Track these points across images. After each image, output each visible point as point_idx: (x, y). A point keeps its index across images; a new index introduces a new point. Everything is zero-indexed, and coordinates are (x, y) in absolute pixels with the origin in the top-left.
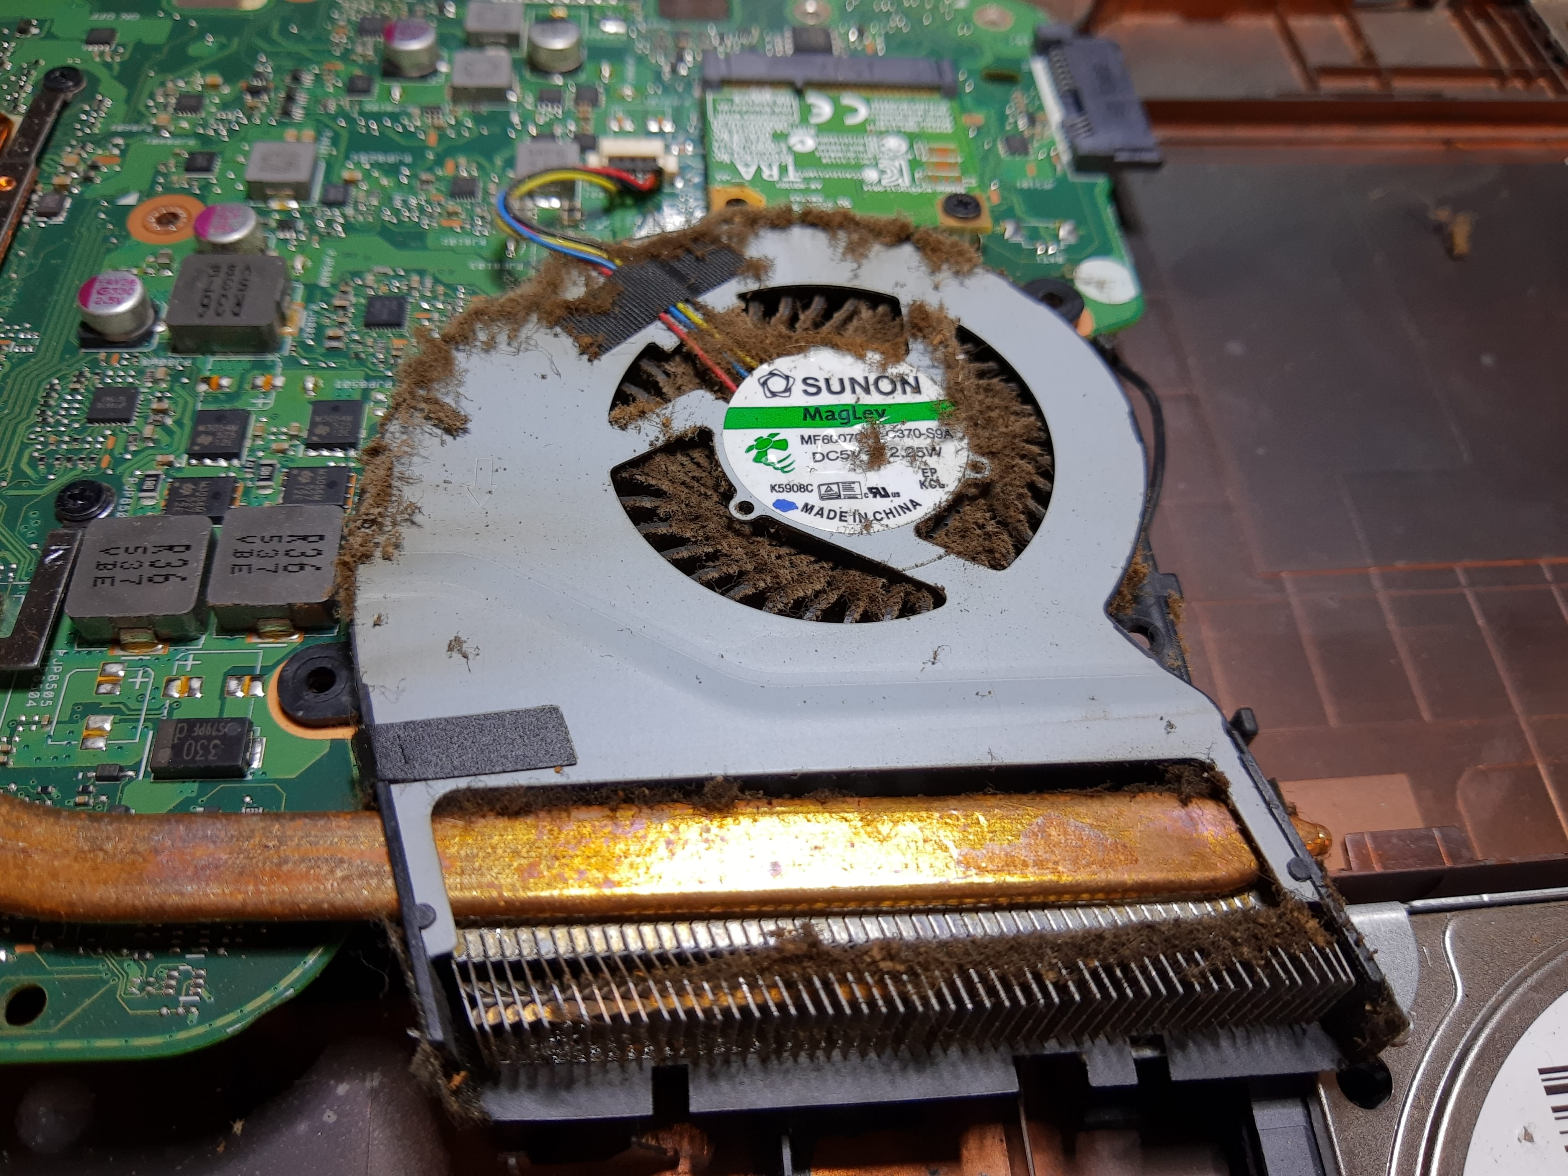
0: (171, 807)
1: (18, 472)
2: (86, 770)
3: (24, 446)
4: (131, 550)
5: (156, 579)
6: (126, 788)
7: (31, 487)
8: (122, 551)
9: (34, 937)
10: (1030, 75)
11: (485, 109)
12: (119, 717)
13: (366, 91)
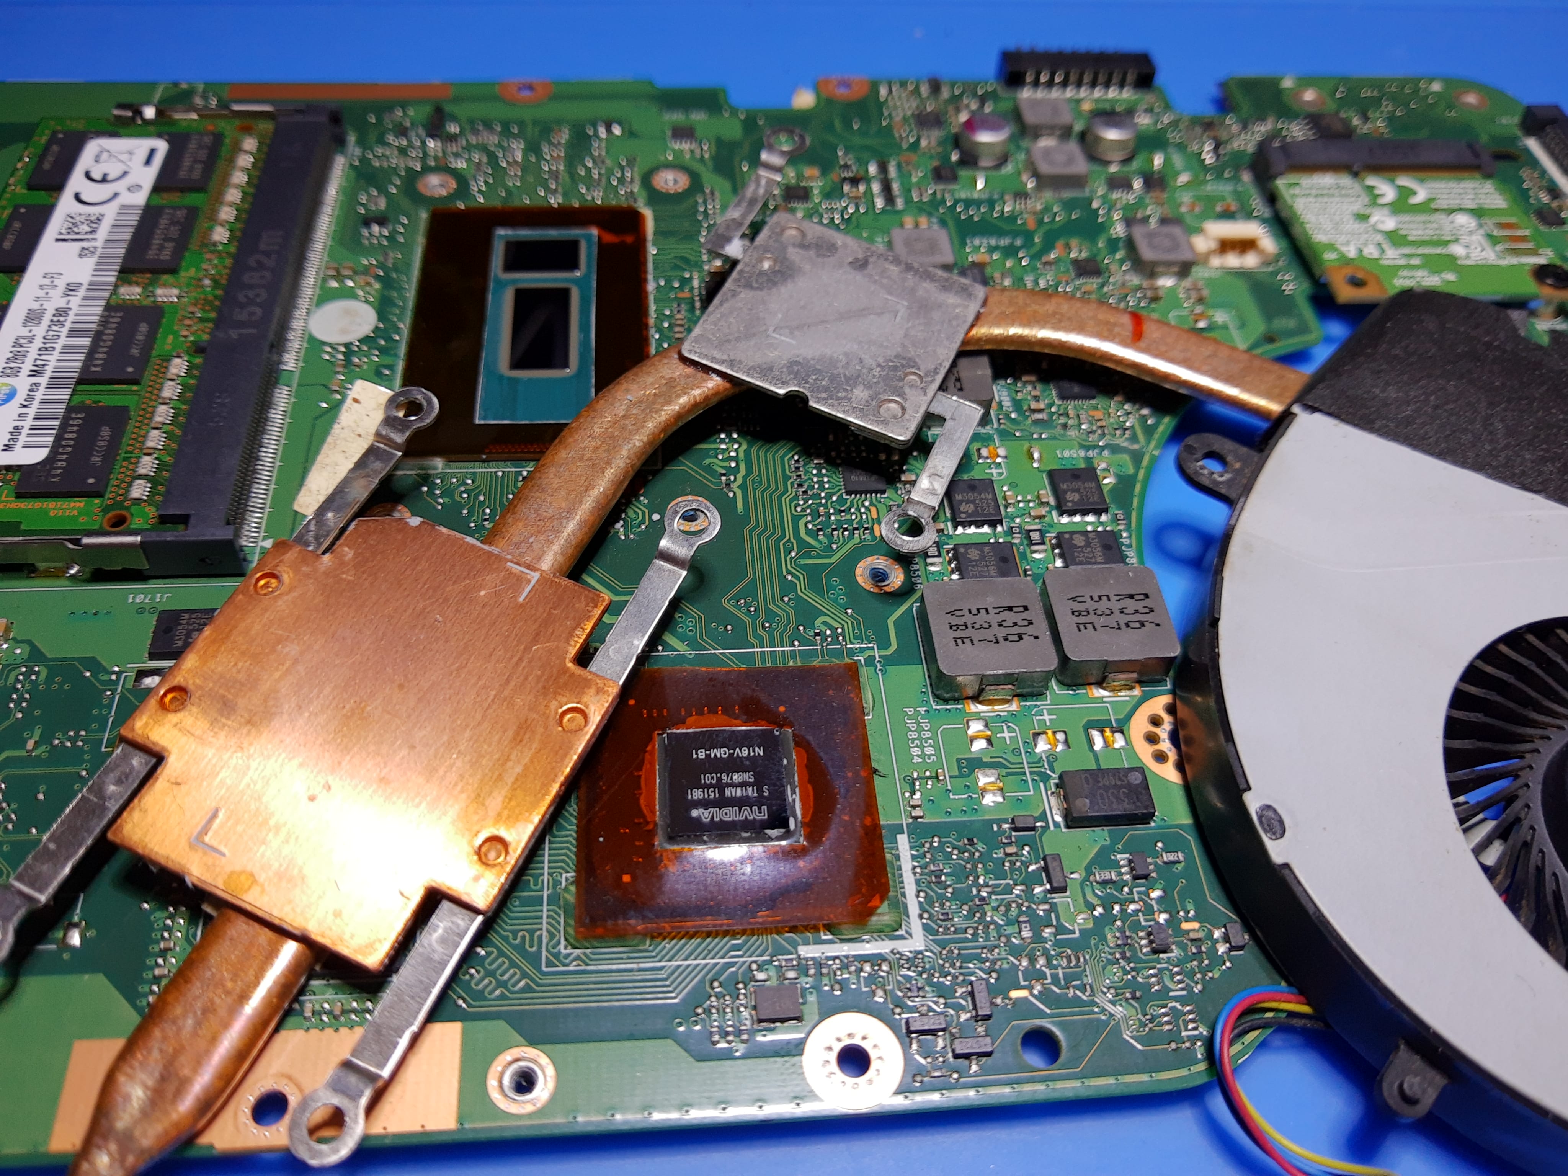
0: (1092, 855)
1: (802, 543)
2: (999, 822)
3: (796, 519)
4: (974, 611)
5: (1011, 638)
6: (1043, 839)
7: (819, 556)
8: (966, 612)
9: (1023, 983)
10: (1527, 151)
11: (1067, 194)
12: (1004, 772)
13: (954, 178)
